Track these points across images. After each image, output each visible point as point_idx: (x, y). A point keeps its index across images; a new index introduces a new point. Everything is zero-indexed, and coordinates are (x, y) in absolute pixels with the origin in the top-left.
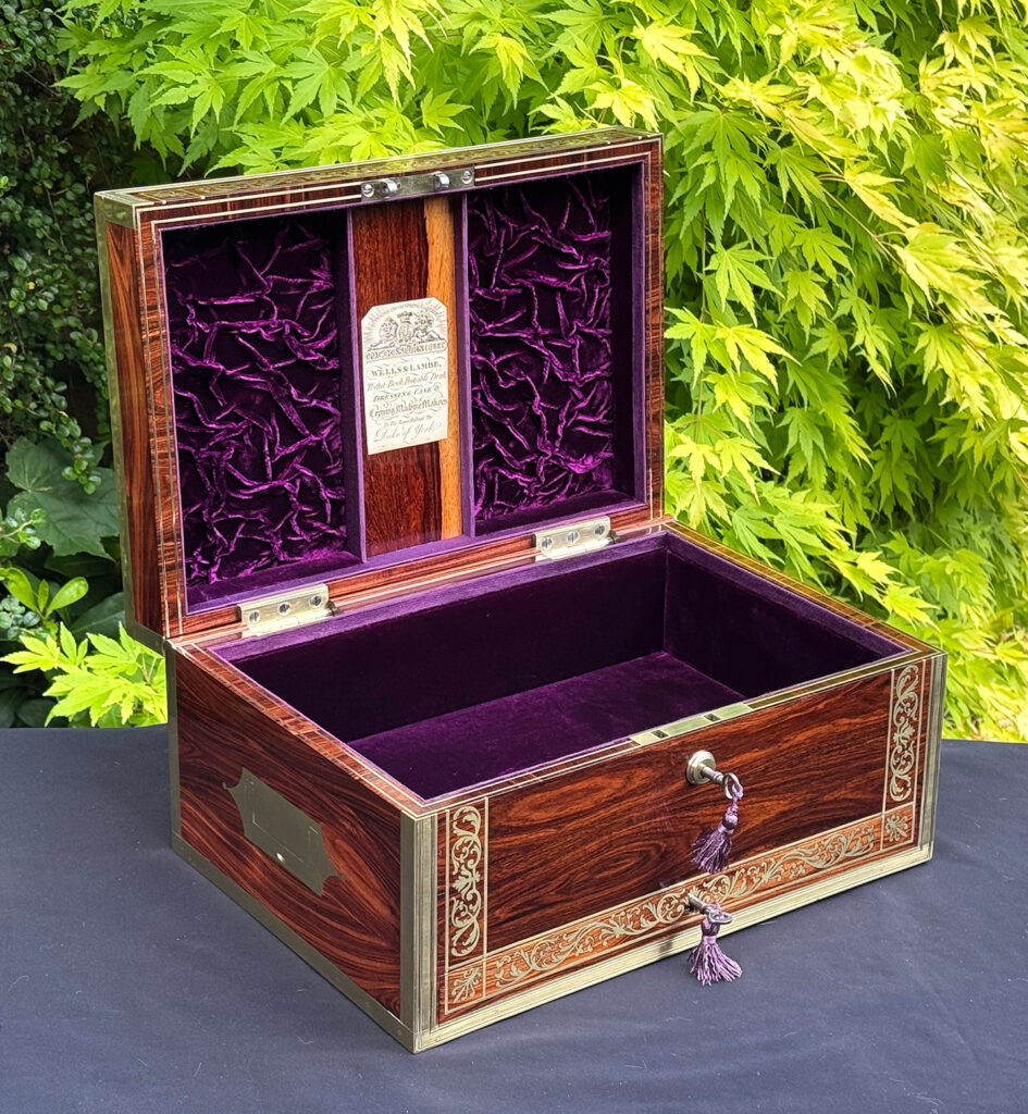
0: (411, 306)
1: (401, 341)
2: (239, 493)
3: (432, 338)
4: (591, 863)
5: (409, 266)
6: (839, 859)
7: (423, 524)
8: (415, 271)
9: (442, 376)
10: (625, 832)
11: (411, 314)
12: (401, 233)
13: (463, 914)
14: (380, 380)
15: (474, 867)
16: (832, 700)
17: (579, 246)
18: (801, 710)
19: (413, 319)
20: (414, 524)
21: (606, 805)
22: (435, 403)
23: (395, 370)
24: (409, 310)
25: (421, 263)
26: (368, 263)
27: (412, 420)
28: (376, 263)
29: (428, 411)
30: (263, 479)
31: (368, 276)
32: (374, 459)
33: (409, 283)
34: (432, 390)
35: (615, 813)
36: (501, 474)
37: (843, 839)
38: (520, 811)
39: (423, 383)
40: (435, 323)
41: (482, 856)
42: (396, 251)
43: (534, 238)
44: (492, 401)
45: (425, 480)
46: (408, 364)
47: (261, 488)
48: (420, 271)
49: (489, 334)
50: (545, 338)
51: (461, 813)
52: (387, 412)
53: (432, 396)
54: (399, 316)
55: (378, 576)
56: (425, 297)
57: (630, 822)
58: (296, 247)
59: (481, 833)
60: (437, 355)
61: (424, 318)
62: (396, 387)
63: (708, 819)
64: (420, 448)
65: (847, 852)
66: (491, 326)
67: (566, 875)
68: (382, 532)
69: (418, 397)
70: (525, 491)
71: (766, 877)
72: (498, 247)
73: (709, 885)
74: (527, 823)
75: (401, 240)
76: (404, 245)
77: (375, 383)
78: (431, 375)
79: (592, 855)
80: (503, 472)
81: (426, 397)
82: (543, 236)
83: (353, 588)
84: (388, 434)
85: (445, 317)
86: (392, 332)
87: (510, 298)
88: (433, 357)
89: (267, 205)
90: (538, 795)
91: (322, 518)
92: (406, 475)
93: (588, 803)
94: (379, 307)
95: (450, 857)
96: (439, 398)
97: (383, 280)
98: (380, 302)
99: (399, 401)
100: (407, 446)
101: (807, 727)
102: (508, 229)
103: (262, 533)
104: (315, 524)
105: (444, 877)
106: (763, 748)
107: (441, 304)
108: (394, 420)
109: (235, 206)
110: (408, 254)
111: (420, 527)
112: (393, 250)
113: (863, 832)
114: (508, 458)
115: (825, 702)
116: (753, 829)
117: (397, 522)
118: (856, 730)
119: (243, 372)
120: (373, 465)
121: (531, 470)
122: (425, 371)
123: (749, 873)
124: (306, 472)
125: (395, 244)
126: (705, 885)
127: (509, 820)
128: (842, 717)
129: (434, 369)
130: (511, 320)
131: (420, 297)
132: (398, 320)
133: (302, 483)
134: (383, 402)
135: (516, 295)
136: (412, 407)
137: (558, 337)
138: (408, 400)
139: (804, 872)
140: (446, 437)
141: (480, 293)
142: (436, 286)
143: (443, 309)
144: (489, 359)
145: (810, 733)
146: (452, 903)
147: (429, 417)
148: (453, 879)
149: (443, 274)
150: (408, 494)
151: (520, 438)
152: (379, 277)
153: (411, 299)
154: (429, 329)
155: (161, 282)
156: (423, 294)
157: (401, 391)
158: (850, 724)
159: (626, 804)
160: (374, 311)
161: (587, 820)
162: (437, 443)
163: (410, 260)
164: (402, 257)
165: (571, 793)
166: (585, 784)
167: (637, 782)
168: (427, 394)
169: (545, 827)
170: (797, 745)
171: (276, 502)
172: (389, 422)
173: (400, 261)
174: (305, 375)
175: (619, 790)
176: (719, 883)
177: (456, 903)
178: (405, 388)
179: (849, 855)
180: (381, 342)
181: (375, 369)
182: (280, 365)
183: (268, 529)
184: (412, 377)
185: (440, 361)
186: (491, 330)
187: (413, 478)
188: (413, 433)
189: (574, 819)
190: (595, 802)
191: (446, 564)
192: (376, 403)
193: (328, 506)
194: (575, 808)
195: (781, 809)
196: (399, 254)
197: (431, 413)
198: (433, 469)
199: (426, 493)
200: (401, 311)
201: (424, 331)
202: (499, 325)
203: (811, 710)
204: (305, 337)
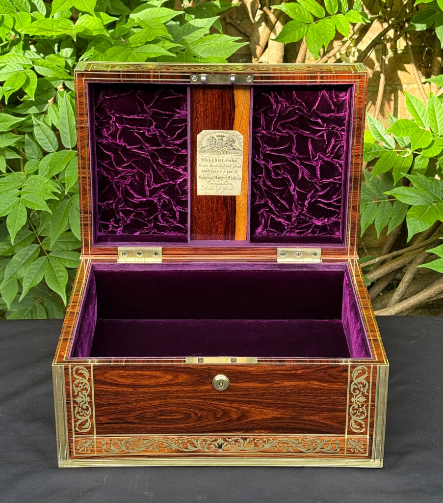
0: (224, 132)
1: (218, 147)
2: (133, 200)
3: (235, 149)
4: (155, 410)
5: (224, 114)
6: (315, 451)
7: (225, 231)
8: (227, 117)
9: (240, 167)
10: (174, 401)
11: (224, 136)
12: (220, 99)
13: (81, 414)
14: (206, 163)
15: (86, 394)
16: (308, 370)
17: (323, 119)
18: (286, 371)
19: (225, 139)
20: (220, 230)
21: (162, 386)
22: (234, 178)
23: (214, 160)
24: (223, 134)
25: (231, 114)
26: (202, 110)
27: (222, 184)
28: (206, 111)
29: (230, 181)
30: (144, 196)
31: (202, 115)
32: (200, 197)
33: (224, 122)
34: (233, 172)
35: (168, 391)
36: (272, 217)
37: (318, 441)
38: (111, 376)
39: (229, 168)
40: (237, 142)
41: (91, 390)
42: (217, 107)
43: (297, 111)
44: (269, 184)
45: (227, 212)
46: (221, 159)
47: (142, 199)
48: (230, 118)
49: (268, 152)
50: (299, 159)
51: (77, 368)
52: (208, 178)
53: (233, 175)
54: (218, 136)
55: (190, 250)
56: (232, 129)
57: (178, 397)
58: (167, 98)
59: (89, 380)
60: (237, 157)
61: (231, 139)
62: (214, 168)
63: (227, 408)
64: (225, 197)
65: (321, 448)
66: (270, 148)
67: (141, 412)
68: (203, 230)
69: (225, 174)
70: (286, 227)
71: (267, 447)
72: (276, 113)
73: (230, 440)
74: (116, 382)
75: (220, 102)
76: (222, 105)
77: (203, 164)
78: (233, 166)
79: (155, 407)
80: (273, 216)
81: (230, 175)
82: (302, 111)
83: (177, 252)
84: (209, 187)
85: (242, 140)
86: (213, 143)
87: (281, 137)
88: (234, 158)
89: (141, 78)
90: (121, 371)
91: (174, 218)
92: (217, 208)
93: (152, 382)
94: (207, 131)
95: (73, 387)
96: (237, 177)
97: (210, 119)
98: (207, 128)
99: (215, 174)
100: (218, 195)
101: (291, 380)
102: (282, 105)
103: (143, 219)
104: (171, 220)
105: (70, 394)
106: (261, 383)
107: (241, 134)
108: (212, 182)
109: (124, 76)
110: (224, 109)
111: (223, 232)
112: (216, 106)
113: (332, 442)
114: (276, 211)
115: (303, 370)
116: (257, 420)
117: (211, 228)
118: (325, 389)
119: (135, 148)
120: (200, 200)
121: (289, 218)
122: (230, 163)
123: (255, 441)
124: (165, 196)
125: (217, 103)
126: (227, 439)
127: (105, 378)
128: (314, 380)
129: (235, 163)
130: (281, 148)
131: (229, 130)
132: (217, 138)
133: (164, 201)
134: (207, 173)
135: (285, 136)
136: (221, 178)
137: (308, 159)
138: (220, 175)
139: (292, 450)
140: (240, 194)
141: (264, 132)
142: (238, 126)
143: (242, 136)
144: (269, 164)
145: (293, 383)
146: (74, 407)
147: (231, 184)
148: (74, 397)
149: (243, 121)
150: (218, 216)
151: (284, 203)
152: (208, 117)
153: (224, 130)
154: (233, 144)
155: (86, 104)
156: (231, 128)
157: (217, 170)
158: (320, 385)
159: (175, 388)
160: (204, 132)
161: (151, 390)
162: (235, 196)
163: (225, 112)
164: (221, 110)
165: (141, 375)
166: (150, 373)
167: (181, 380)
168: (230, 173)
169: (127, 387)
170: (284, 387)
171: (151, 207)
172: (209, 183)
173: (220, 112)
174: (167, 155)
175: (170, 380)
176: (236, 441)
177: (77, 408)
178: (218, 169)
179: (322, 450)
180: (207, 146)
181: (203, 158)
182: (155, 148)
183: (146, 217)
184: (223, 165)
185: (238, 160)
186: (270, 150)
187: (221, 210)
188: (222, 190)
189: (144, 387)
190: (156, 383)
191: (228, 252)
192: (203, 173)
193: (178, 214)
194: (144, 382)
195: (275, 415)
196: (219, 109)
197: (232, 183)
198: (232, 208)
199: (227, 217)
200: (218, 134)
201: (231, 145)
202: (275, 149)
203: (293, 372)
204: (169, 138)
